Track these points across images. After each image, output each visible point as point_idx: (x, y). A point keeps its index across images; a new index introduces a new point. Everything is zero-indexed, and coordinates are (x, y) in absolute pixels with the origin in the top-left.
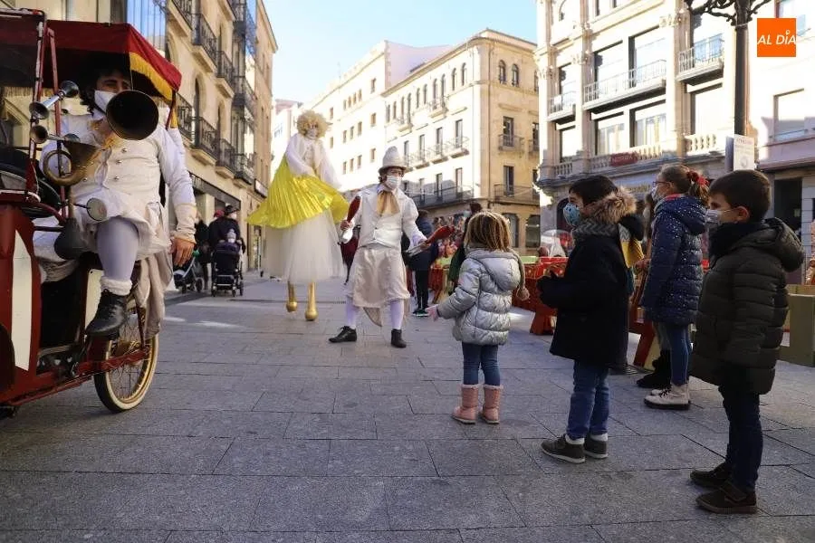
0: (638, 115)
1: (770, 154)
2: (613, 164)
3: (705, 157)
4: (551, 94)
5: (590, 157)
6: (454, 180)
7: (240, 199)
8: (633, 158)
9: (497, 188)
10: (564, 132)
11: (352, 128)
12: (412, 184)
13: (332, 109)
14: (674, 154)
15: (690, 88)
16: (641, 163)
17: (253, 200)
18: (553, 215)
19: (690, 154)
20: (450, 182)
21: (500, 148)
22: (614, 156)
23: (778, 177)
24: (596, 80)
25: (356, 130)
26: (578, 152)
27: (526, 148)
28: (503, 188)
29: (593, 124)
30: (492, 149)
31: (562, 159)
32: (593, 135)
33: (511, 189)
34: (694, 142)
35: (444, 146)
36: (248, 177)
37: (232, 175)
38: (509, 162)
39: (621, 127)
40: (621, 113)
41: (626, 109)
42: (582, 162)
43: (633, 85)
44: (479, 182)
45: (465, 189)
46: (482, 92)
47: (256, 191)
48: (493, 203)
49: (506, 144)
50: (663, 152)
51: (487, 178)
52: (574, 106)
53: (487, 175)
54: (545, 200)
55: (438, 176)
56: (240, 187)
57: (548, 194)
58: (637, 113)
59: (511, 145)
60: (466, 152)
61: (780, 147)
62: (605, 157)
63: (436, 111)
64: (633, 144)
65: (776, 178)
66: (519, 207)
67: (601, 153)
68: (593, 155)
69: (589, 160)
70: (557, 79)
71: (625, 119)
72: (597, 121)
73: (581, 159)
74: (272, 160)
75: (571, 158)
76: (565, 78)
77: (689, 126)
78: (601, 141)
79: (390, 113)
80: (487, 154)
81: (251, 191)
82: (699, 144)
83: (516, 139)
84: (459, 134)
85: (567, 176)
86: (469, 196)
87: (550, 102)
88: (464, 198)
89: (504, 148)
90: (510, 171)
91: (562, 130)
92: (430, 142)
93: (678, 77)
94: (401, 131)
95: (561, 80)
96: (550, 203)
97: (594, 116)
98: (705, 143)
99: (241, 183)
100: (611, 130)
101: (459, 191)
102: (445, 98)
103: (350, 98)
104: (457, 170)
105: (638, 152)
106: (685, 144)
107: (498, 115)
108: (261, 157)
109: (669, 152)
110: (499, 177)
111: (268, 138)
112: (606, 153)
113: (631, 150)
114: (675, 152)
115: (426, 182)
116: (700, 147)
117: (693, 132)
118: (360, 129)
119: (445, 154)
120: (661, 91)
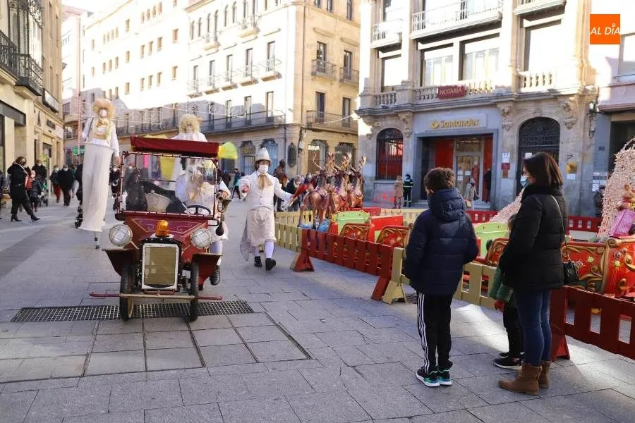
0: (469, 48)
1: (613, 95)
2: (439, 96)
3: (539, 94)
4: (375, 20)
5: (416, 88)
6: (264, 104)
7: (25, 112)
8: (463, 91)
9: (309, 113)
10: (386, 61)
11: (151, 43)
12: (219, 105)
13: (128, 22)
14: (508, 89)
15: (527, 23)
16: (469, 97)
17: (42, 115)
18: (373, 144)
19: (523, 90)
20: (260, 106)
21: (313, 74)
22: (441, 88)
23: (615, 119)
24: (424, 9)
25: (155, 46)
26: (402, 82)
27: (338, 76)
28: (314, 115)
29: (419, 53)
30: (305, 74)
31: (383, 89)
32: (420, 66)
33: (322, 116)
34: (528, 79)
35: (254, 68)
36: (36, 85)
37: (13, 82)
38: (322, 89)
39: (450, 58)
40: (451, 45)
41: (456, 41)
42: (407, 92)
43: (463, 16)
44: (292, 108)
45: (275, 114)
46: (297, 13)
47: (46, 104)
48: (306, 129)
49: (319, 70)
50: (497, 87)
51: (300, 104)
52: (400, 34)
53: (300, 100)
54: (364, 129)
55: (246, 98)
56: (24, 97)
57: (369, 124)
58: (468, 46)
59: (324, 71)
60: (279, 76)
61: (625, 88)
62: (431, 88)
63: (245, 31)
64: (461, 77)
65: (613, 120)
66: (330, 134)
67: (427, 84)
68: (417, 87)
69: (415, 91)
70: (382, 6)
71: (455, 51)
72: (423, 51)
73: (407, 90)
74: (64, 68)
75: (393, 88)
76: (389, 5)
77: (523, 64)
78: (426, 72)
79: (195, 29)
80: (301, 78)
81: (39, 104)
82: (534, 81)
83: (329, 66)
84: (271, 56)
85: (391, 106)
86: (281, 122)
87: (374, 28)
88: (276, 123)
89: (318, 73)
90: (321, 97)
91: (384, 59)
92: (238, 62)
93: (516, 10)
94: (207, 50)
95: (385, 7)
96: (370, 132)
97: (421, 46)
98: (540, 80)
99: (26, 92)
100: (438, 61)
101: (270, 115)
102: (256, 18)
103: (149, 10)
104: (268, 93)
105: (467, 85)
106: (519, 80)
107: (312, 39)
108: (51, 64)
109: (503, 87)
110: (311, 103)
111: (58, 42)
112: (432, 85)
113: (460, 84)
114: (509, 88)
115: (233, 104)
116: (534, 83)
117: (526, 68)
118: (160, 45)
119: (255, 75)
120: (496, 24)
